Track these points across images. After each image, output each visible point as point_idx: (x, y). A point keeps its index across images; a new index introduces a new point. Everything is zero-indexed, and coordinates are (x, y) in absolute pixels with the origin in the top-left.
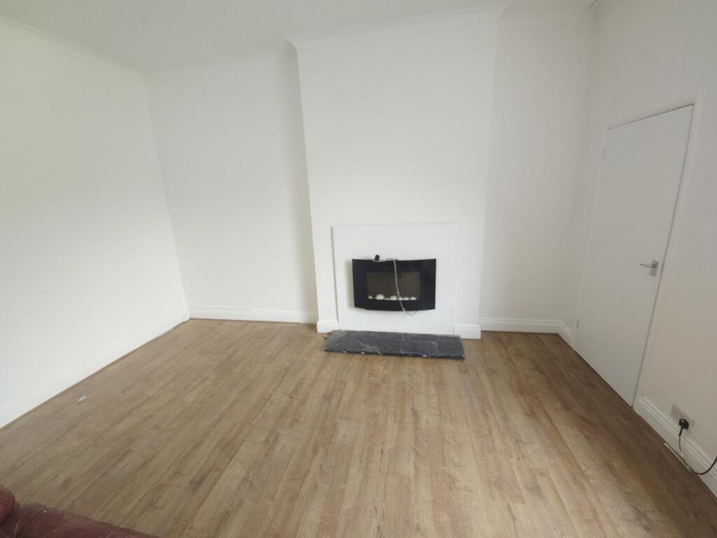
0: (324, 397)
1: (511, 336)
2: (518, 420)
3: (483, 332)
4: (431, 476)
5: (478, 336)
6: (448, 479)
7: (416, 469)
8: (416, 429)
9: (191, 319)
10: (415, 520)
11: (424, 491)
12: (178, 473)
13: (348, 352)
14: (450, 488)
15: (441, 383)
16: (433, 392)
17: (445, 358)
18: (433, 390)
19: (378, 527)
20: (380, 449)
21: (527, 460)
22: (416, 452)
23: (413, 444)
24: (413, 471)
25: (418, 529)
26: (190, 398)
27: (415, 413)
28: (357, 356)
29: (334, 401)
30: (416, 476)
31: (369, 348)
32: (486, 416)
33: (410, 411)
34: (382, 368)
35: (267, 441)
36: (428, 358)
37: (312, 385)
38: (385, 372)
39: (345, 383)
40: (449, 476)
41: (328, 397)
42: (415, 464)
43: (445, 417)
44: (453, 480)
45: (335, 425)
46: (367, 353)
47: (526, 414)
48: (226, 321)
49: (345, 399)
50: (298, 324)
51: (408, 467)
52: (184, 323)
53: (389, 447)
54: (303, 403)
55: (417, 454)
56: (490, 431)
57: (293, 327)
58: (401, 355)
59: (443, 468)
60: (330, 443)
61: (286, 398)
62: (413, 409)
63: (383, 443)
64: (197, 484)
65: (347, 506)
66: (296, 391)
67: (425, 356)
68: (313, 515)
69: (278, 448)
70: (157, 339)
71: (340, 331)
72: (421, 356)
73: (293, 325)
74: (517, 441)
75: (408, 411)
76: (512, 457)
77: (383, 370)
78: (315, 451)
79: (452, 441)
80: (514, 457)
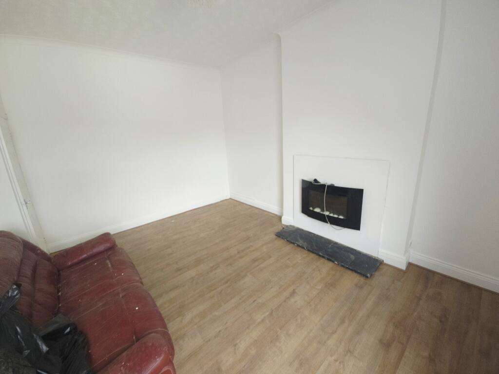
0: (253, 260)
1: (445, 280)
2: (368, 340)
3: (410, 265)
4: (267, 329)
5: (403, 267)
6: (275, 336)
7: (263, 321)
8: (285, 301)
9: (230, 199)
10: (238, 341)
11: (255, 333)
12: (177, 263)
13: (288, 241)
14: (271, 342)
15: (331, 285)
16: (319, 287)
17: (352, 270)
18: (321, 287)
19: (220, 331)
20: (255, 299)
21: (342, 366)
22: (272, 312)
23: (274, 308)
24: (260, 320)
25: (235, 345)
26: (202, 235)
27: (294, 293)
28: (292, 245)
29: (257, 264)
30: (259, 323)
31: (301, 243)
32: (342, 321)
33: (292, 289)
34: (300, 258)
35: (212, 267)
36: (338, 265)
37: (253, 251)
38: (299, 261)
39: (270, 257)
40: (277, 336)
41: (255, 260)
42: (265, 317)
43: (310, 306)
44: (277, 339)
45: (245, 276)
46: (298, 246)
47: (381, 342)
48: (244, 203)
49: (262, 266)
50: (276, 215)
51: (259, 317)
52: (226, 200)
53: (260, 301)
54: (241, 257)
55: (271, 314)
56: (334, 332)
57: (272, 217)
58: (320, 256)
59: (278, 330)
60: (235, 282)
61: (236, 252)
62: (294, 290)
63: (259, 297)
64: (178, 270)
65: (216, 313)
66: (243, 251)
67: (336, 263)
68: (201, 308)
69: (214, 273)
70: (212, 204)
71: (293, 227)
72: (333, 262)
73: (273, 215)
74: (349, 351)
75: (290, 290)
76: (331, 356)
77: (300, 260)
78: (226, 282)
79: (299, 321)
80: (333, 358)
